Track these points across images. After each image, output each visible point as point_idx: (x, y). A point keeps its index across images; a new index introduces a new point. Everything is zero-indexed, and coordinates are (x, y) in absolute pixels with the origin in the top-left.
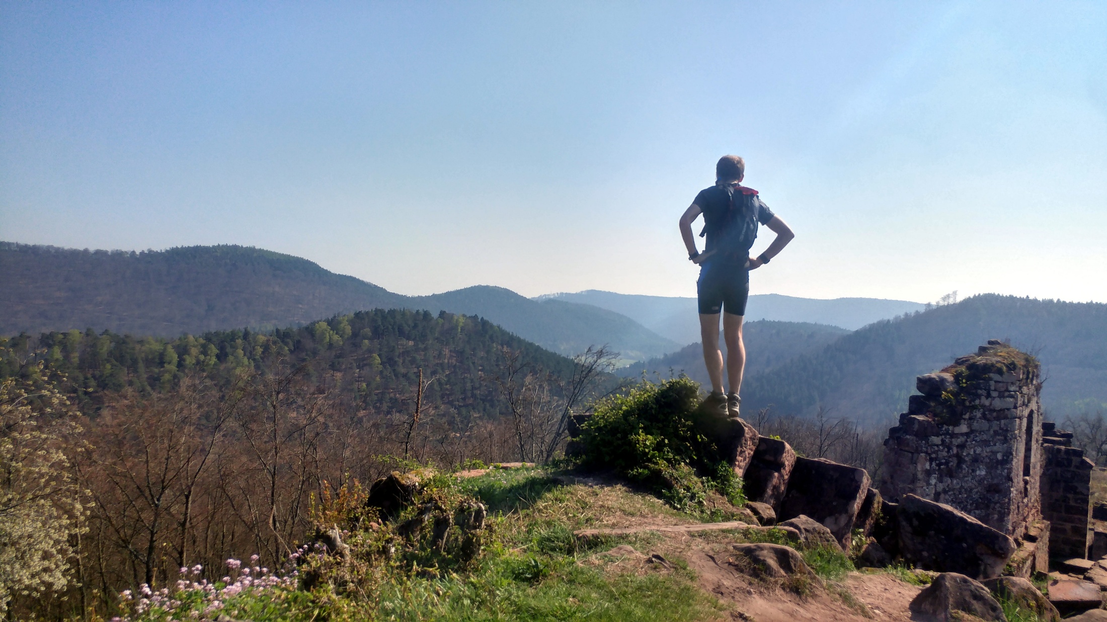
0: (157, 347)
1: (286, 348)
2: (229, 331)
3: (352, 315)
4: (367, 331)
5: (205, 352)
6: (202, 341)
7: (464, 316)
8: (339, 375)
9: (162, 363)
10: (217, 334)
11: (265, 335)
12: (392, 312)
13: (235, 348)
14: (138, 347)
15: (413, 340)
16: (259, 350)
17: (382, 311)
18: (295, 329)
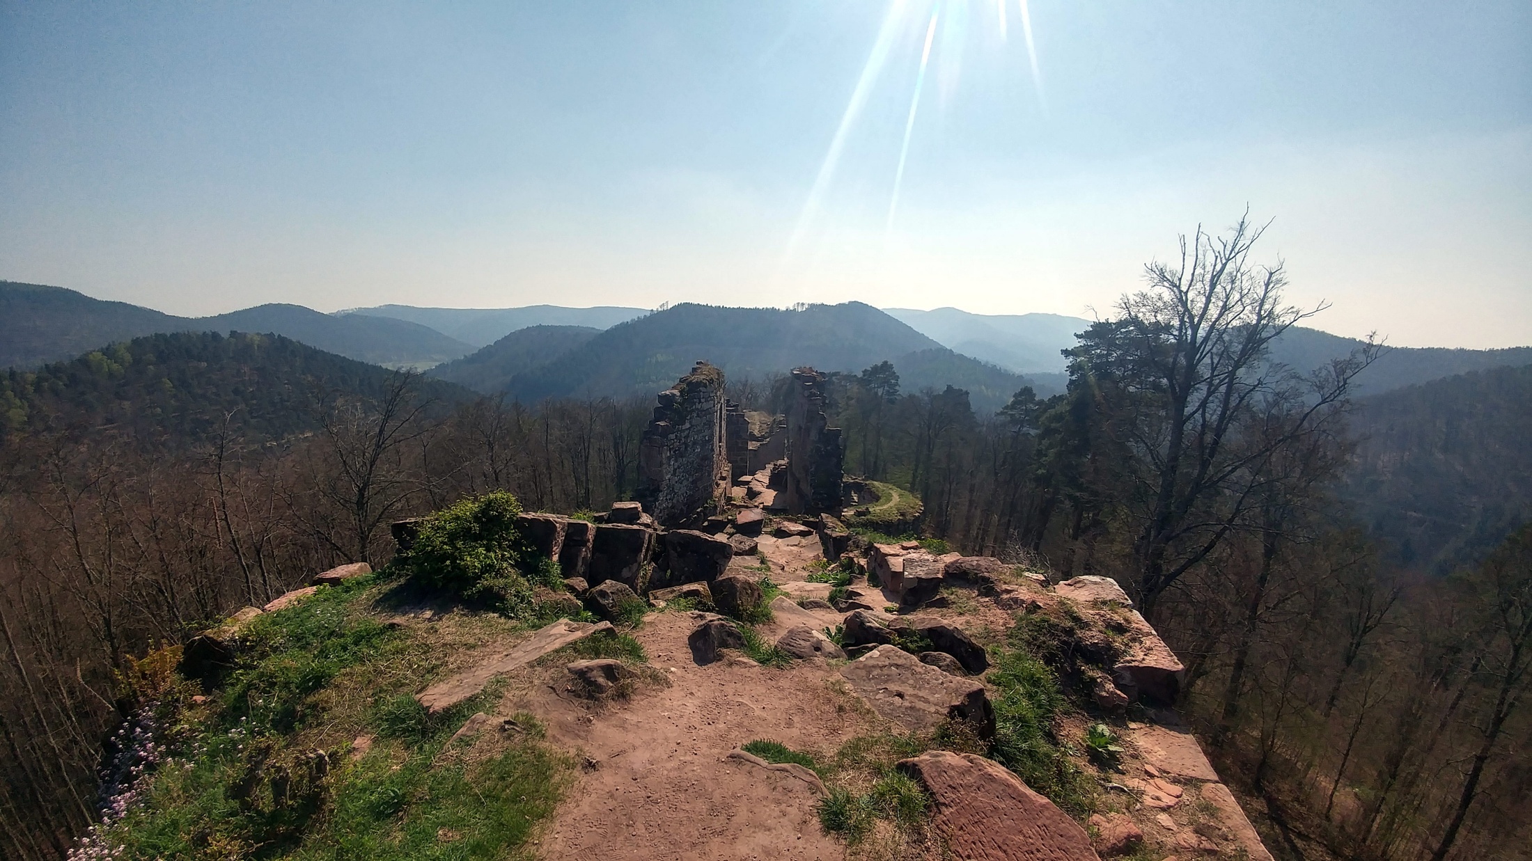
1: (61, 383)
3: (129, 341)
4: (151, 357)
7: (258, 334)
8: (127, 404)
11: (33, 373)
12: (175, 336)
15: (206, 361)
16: (31, 389)
17: (164, 336)
18: (66, 362)
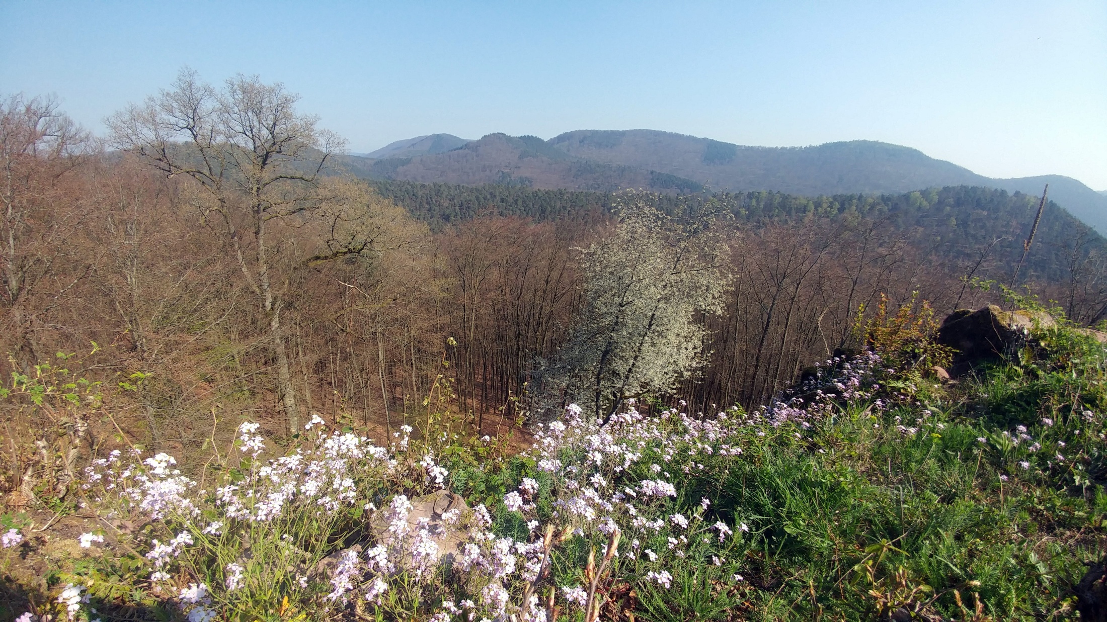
0: (804, 202)
1: (886, 207)
2: (849, 194)
3: (941, 188)
5: (831, 207)
6: (831, 200)
7: (1035, 197)
9: (804, 212)
10: (841, 196)
11: (873, 199)
13: (851, 205)
14: (793, 201)
15: (988, 211)
16: (867, 208)
17: (966, 188)
18: (896, 195)
